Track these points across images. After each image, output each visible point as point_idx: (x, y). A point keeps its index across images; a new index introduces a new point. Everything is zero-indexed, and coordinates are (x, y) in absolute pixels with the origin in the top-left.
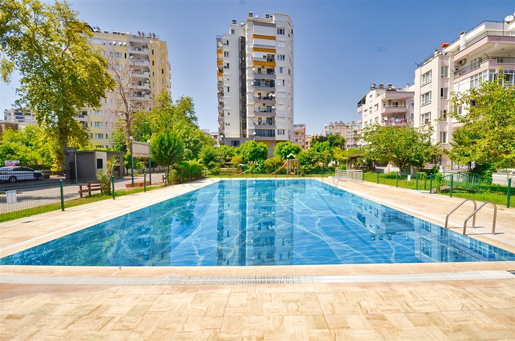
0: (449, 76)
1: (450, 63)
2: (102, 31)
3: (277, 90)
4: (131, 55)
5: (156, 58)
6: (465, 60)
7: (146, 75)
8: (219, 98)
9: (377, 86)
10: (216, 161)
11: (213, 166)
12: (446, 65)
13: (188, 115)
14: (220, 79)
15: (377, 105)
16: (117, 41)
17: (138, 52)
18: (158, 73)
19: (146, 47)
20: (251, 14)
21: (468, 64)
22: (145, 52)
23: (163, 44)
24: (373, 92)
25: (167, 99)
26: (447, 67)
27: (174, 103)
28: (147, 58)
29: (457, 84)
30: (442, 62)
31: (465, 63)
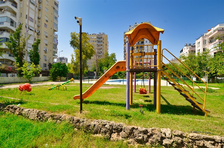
0: (207, 44)
1: (207, 39)
2: (89, 34)
3: (145, 49)
4: (97, 41)
5: (104, 41)
6: (213, 37)
7: (101, 47)
8: (124, 53)
9: (188, 45)
10: (122, 74)
11: (121, 76)
12: (205, 39)
13: (114, 59)
14: (125, 46)
15: (187, 53)
16: (93, 37)
17: (99, 40)
18: (105, 45)
19: (101, 38)
20: (136, 23)
21: (214, 39)
22: (102, 40)
23: (107, 36)
24: (185, 47)
25: (108, 54)
26: (206, 40)
27: (110, 56)
28: (102, 41)
29: (210, 47)
30: (204, 39)
31: (213, 38)
